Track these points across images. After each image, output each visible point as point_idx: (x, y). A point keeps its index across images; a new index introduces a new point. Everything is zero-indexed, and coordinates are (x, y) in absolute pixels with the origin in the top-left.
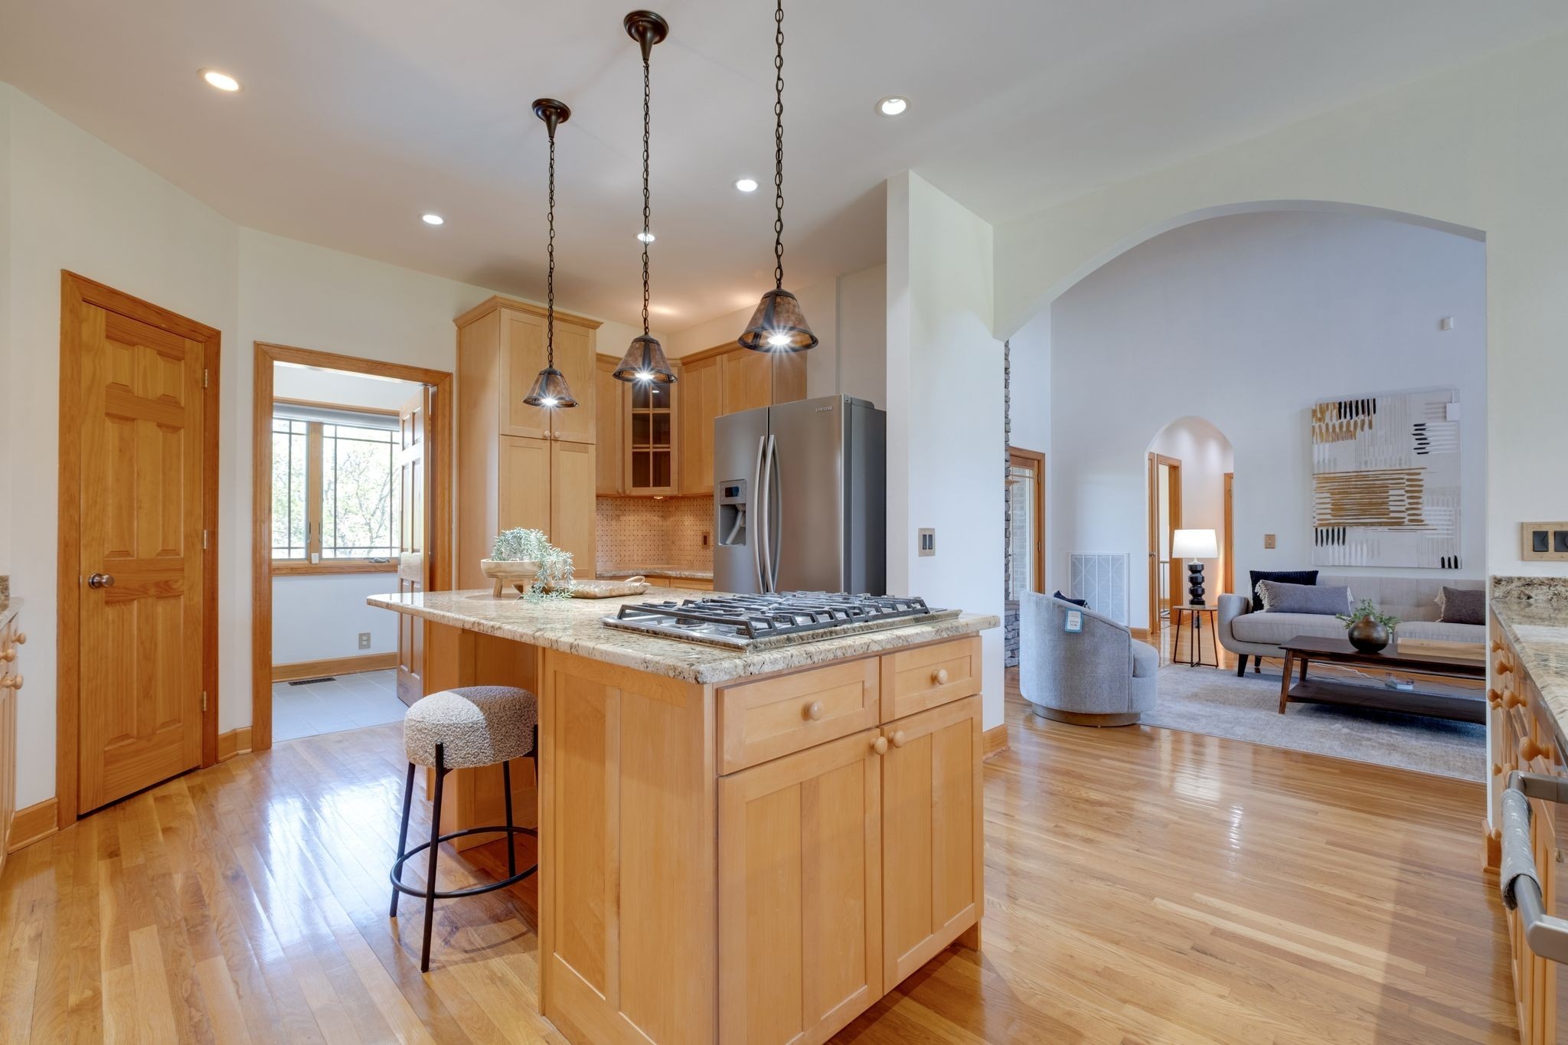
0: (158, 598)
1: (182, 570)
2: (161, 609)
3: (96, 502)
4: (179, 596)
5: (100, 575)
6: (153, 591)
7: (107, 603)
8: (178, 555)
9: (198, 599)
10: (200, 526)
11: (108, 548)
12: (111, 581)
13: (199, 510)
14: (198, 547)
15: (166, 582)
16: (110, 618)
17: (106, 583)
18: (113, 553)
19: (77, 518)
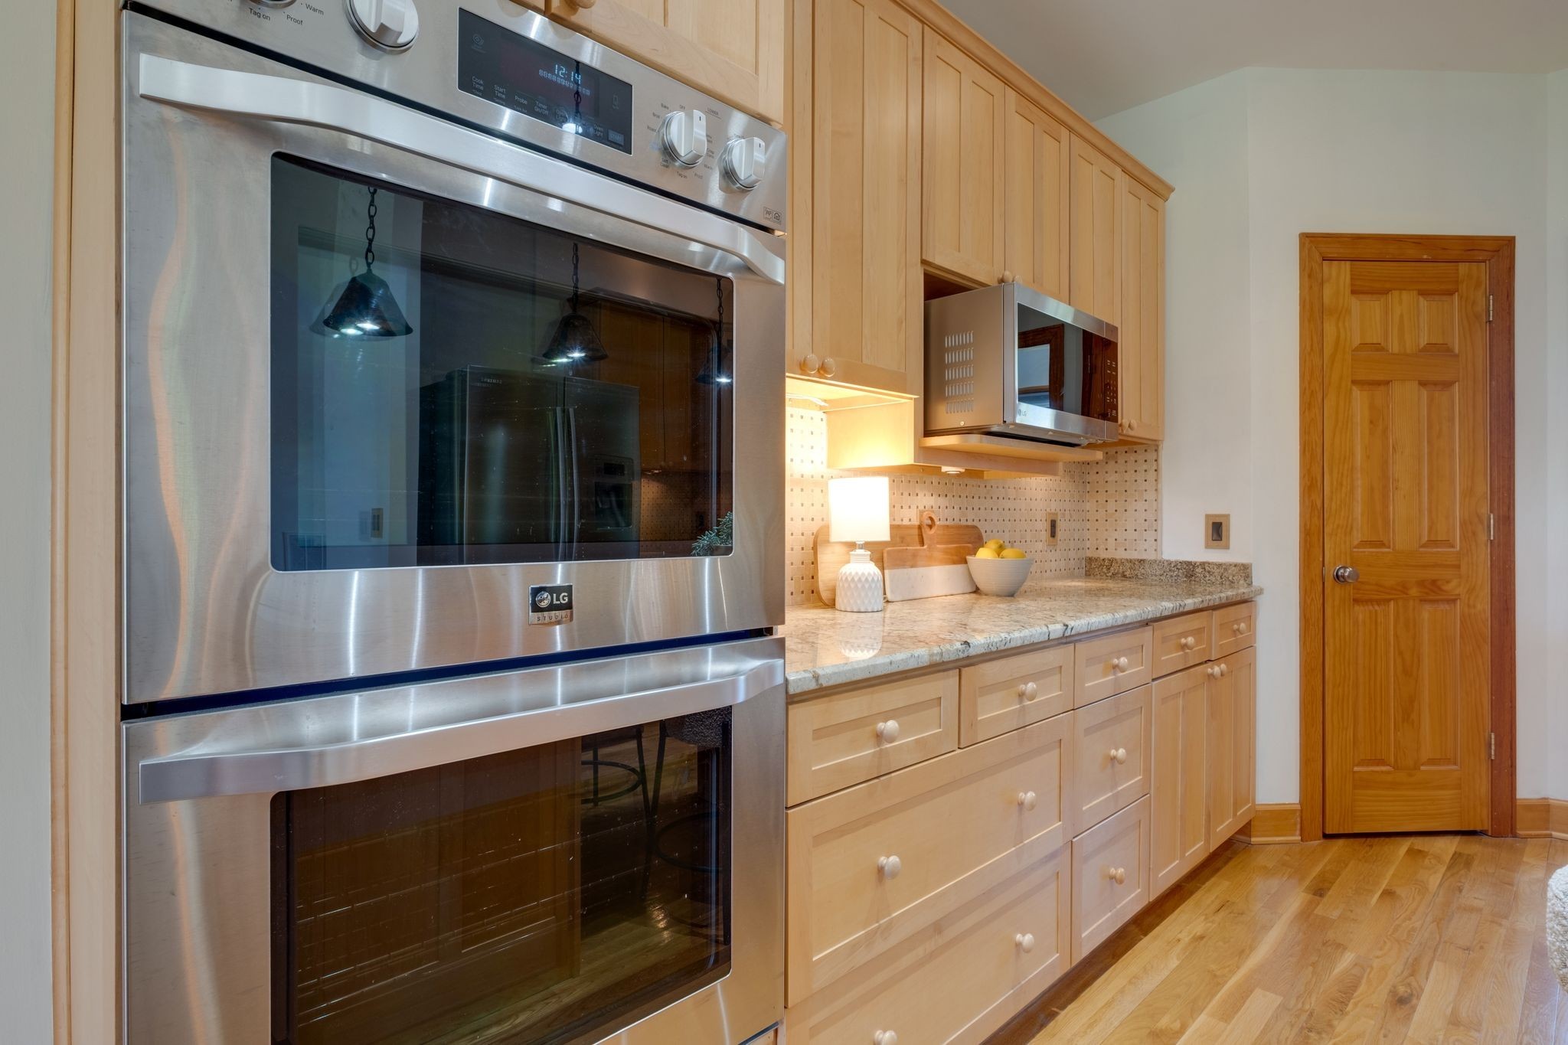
0: (1421, 601)
1: (1458, 567)
2: (1426, 613)
3: (1341, 485)
4: (1454, 601)
5: (1345, 568)
6: (1414, 592)
7: (1356, 601)
8: (1453, 546)
9: (1483, 605)
10: (1484, 510)
11: (1357, 537)
12: (1355, 575)
13: (1483, 487)
14: (1482, 537)
15: (1434, 582)
16: (1361, 617)
17: (1348, 576)
18: (1364, 543)
19: (1319, 504)
